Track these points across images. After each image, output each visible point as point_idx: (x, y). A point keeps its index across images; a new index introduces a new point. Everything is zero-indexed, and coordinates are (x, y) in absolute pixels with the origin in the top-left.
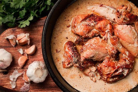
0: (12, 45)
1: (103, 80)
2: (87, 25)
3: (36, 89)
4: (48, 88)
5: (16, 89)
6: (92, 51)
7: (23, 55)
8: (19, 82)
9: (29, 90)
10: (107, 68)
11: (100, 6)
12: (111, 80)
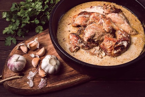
0: (24, 52)
1: (108, 55)
2: (83, 17)
3: (53, 82)
4: (64, 79)
5: (34, 88)
6: (92, 30)
7: (35, 57)
8: (36, 81)
9: (47, 85)
10: (108, 42)
11: (90, 8)
12: (115, 52)
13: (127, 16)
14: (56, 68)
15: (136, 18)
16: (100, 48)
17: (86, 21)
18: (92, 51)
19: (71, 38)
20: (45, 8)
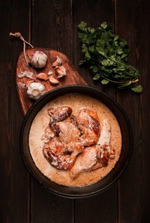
2: (88, 121)
6: (66, 130)
7: (48, 75)
9: (20, 89)
10: (55, 146)
11: (109, 130)
12: (46, 152)
13: (97, 171)
14: (31, 97)
15: (95, 181)
16: (52, 138)
17: (83, 125)
18: (49, 130)
19: (64, 109)
20: (108, 71)
